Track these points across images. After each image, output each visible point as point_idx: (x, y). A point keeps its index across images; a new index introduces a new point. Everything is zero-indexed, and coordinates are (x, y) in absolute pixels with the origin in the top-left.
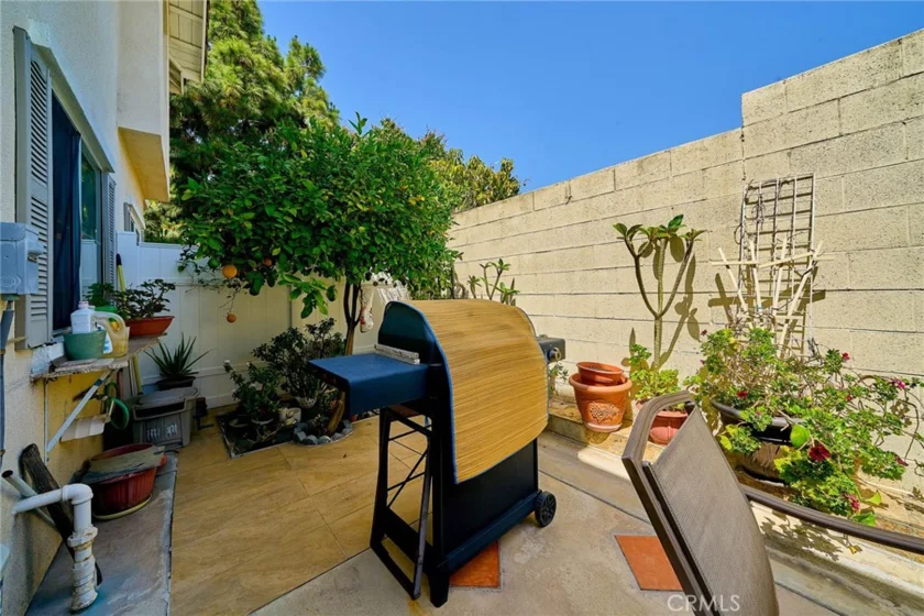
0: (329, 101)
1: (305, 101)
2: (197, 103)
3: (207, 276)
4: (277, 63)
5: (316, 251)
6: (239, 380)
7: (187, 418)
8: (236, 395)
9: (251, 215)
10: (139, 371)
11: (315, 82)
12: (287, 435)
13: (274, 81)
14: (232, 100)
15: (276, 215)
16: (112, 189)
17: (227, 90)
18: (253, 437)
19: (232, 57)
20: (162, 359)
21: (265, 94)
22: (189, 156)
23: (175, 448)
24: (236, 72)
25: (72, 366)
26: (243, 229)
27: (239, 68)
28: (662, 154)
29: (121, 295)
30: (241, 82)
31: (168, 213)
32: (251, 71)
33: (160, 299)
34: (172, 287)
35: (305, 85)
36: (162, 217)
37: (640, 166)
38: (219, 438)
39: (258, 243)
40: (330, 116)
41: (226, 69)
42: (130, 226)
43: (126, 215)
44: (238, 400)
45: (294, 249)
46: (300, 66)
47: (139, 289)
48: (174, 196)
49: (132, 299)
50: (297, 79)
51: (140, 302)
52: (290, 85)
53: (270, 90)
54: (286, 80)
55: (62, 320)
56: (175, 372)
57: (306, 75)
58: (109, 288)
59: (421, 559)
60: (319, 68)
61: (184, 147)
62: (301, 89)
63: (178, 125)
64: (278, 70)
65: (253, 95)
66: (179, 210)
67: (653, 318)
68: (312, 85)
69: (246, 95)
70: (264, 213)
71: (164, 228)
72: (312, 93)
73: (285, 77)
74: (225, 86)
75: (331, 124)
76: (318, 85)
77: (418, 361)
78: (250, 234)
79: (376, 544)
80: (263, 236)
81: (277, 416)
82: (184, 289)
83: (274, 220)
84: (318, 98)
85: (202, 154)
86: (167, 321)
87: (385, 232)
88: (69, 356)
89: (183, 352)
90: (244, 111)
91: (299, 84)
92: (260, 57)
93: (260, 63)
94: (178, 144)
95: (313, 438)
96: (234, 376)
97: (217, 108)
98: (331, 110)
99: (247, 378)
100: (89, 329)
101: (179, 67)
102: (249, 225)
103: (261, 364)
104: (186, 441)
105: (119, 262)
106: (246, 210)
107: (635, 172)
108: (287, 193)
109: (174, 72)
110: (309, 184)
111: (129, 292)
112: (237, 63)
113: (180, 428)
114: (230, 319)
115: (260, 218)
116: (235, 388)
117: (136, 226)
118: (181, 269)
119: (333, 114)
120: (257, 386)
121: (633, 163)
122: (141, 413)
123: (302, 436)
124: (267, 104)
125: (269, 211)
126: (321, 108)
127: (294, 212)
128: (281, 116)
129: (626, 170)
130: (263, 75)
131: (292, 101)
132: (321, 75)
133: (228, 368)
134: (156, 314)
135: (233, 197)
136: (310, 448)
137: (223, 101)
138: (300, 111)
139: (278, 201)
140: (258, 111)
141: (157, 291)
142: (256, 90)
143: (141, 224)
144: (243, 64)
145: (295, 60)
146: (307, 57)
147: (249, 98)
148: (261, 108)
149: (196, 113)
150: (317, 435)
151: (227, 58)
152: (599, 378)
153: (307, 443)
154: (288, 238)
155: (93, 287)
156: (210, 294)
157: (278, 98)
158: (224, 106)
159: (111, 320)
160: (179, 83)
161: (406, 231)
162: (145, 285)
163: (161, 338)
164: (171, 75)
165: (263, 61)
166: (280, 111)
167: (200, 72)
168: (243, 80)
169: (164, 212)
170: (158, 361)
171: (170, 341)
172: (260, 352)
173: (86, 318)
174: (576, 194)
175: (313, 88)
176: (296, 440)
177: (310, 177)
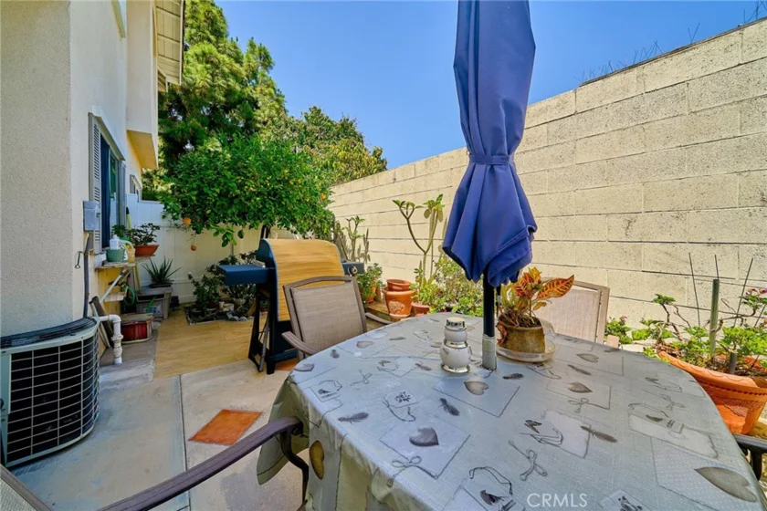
0: (277, 88)
1: (258, 89)
2: (179, 92)
3: (180, 222)
4: (238, 60)
5: (229, 212)
6: (197, 284)
7: (166, 304)
8: (195, 293)
9: (196, 192)
10: (139, 276)
11: (266, 73)
12: (223, 316)
13: (234, 74)
14: (204, 90)
15: (209, 192)
16: (124, 170)
17: (200, 83)
18: (203, 315)
19: (205, 58)
20: (152, 271)
21: (228, 85)
22: (174, 131)
23: (159, 319)
24: (207, 69)
25: (111, 264)
26: (191, 200)
27: (209, 66)
28: (435, 158)
29: (130, 232)
30: (209, 76)
31: (158, 173)
32: (218, 68)
33: (151, 235)
34: (158, 228)
35: (259, 76)
36: (154, 176)
37: (426, 164)
38: (184, 316)
39: (200, 207)
40: (277, 100)
41: (200, 66)
42: (133, 190)
43: (131, 182)
44: (196, 296)
45: (218, 210)
46: (255, 61)
47: (139, 229)
48: (162, 160)
49: (136, 235)
50: (253, 72)
51: (140, 236)
52: (247, 76)
53: (232, 82)
54: (244, 73)
55: (105, 244)
56: (160, 278)
57: (260, 68)
58: (123, 228)
59: (264, 355)
60: (270, 62)
61: (169, 125)
62: (256, 78)
63: (165, 108)
64: (237, 66)
65: (219, 86)
66: (166, 171)
67: (423, 253)
68: (264, 76)
69: (215, 86)
70: (203, 191)
71: (155, 183)
72: (264, 82)
73: (243, 71)
74: (198, 80)
75: (277, 106)
76: (269, 76)
77: (264, 266)
78: (195, 202)
79: (251, 356)
80: (202, 203)
81: (218, 306)
82: (166, 229)
83: (207, 194)
84: (268, 86)
85: (182, 131)
86: (155, 248)
87: (273, 201)
88: (109, 260)
89: (165, 267)
90: (213, 98)
91: (254, 75)
92: (225, 56)
93: (224, 61)
94: (165, 123)
95: (236, 318)
96: (194, 282)
97: (193, 95)
98: (278, 95)
99: (202, 284)
100: (117, 248)
101: (164, 75)
102: (194, 198)
103: (210, 276)
104: (166, 316)
105: (128, 212)
106: (193, 189)
107: (424, 167)
108: (216, 180)
109: (161, 78)
110: (229, 174)
111: (133, 230)
112: (207, 62)
113: (162, 307)
114: (193, 249)
115: (201, 193)
116: (194, 289)
117: (137, 188)
118: (164, 217)
119: (280, 98)
120: (207, 288)
121: (423, 161)
122: (140, 298)
123: (230, 316)
124: (229, 92)
125: (206, 190)
126: (270, 94)
127: (218, 190)
128: (241, 101)
129: (420, 164)
130: (227, 70)
131: (248, 90)
132: (271, 68)
133: (190, 277)
134: (149, 244)
135: (187, 182)
136: (235, 323)
137: (197, 91)
138: (254, 96)
139: (211, 185)
140: (223, 99)
141: (149, 230)
142: (221, 82)
143: (140, 186)
144: (212, 62)
145: (251, 57)
146: (260, 54)
147: (216, 88)
148: (225, 96)
149: (178, 100)
150: (239, 317)
151: (201, 58)
152: (395, 287)
153: (233, 320)
154: (214, 204)
155: (115, 226)
156: (181, 232)
157: (238, 88)
158: (198, 94)
159: (127, 244)
160: (165, 84)
161: (285, 200)
162: (143, 226)
163: (152, 258)
164: (159, 79)
165: (227, 59)
166: (239, 96)
167: (178, 78)
168: (212, 75)
169: (155, 172)
170: (150, 272)
171: (157, 260)
172: (211, 269)
173: (116, 243)
174: (399, 178)
175: (265, 78)
176: (227, 319)
177: (229, 170)
